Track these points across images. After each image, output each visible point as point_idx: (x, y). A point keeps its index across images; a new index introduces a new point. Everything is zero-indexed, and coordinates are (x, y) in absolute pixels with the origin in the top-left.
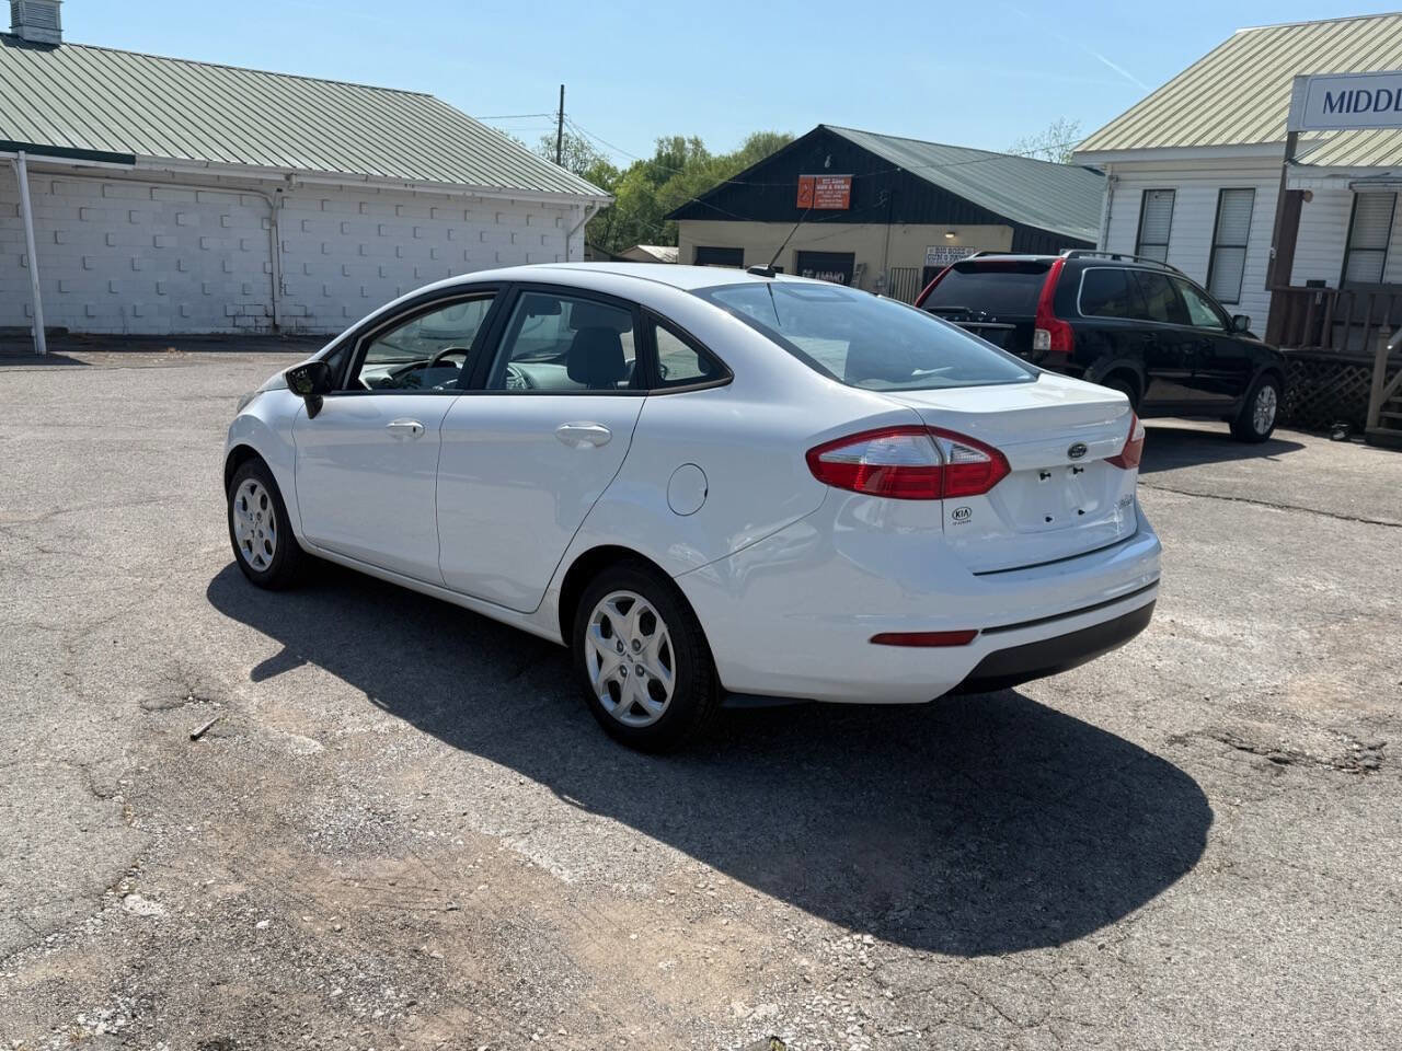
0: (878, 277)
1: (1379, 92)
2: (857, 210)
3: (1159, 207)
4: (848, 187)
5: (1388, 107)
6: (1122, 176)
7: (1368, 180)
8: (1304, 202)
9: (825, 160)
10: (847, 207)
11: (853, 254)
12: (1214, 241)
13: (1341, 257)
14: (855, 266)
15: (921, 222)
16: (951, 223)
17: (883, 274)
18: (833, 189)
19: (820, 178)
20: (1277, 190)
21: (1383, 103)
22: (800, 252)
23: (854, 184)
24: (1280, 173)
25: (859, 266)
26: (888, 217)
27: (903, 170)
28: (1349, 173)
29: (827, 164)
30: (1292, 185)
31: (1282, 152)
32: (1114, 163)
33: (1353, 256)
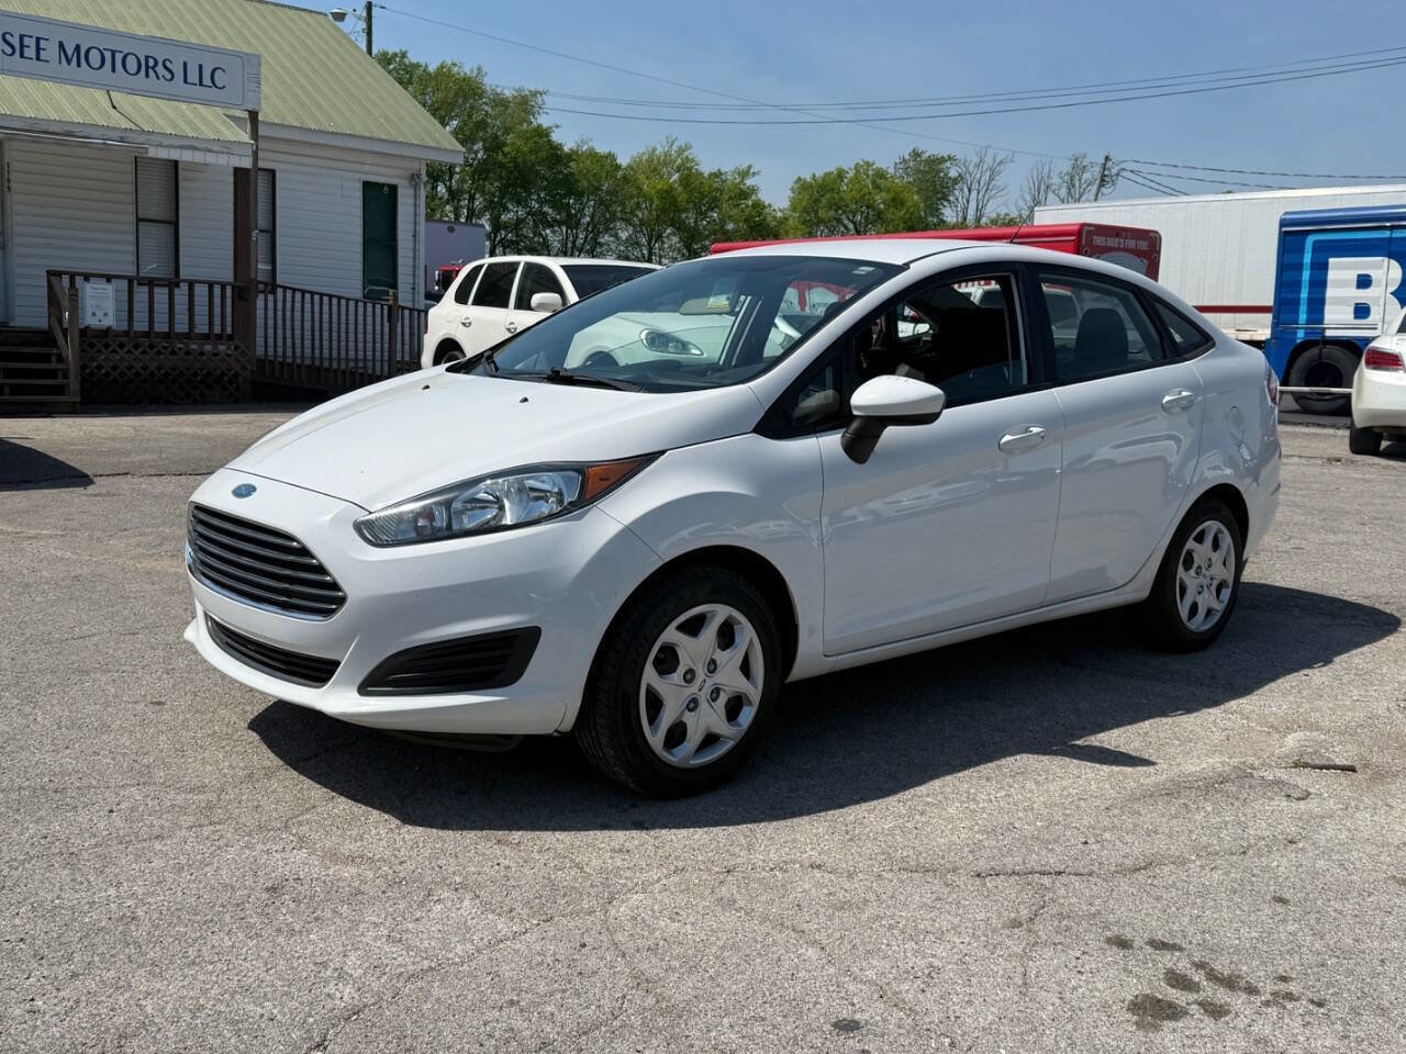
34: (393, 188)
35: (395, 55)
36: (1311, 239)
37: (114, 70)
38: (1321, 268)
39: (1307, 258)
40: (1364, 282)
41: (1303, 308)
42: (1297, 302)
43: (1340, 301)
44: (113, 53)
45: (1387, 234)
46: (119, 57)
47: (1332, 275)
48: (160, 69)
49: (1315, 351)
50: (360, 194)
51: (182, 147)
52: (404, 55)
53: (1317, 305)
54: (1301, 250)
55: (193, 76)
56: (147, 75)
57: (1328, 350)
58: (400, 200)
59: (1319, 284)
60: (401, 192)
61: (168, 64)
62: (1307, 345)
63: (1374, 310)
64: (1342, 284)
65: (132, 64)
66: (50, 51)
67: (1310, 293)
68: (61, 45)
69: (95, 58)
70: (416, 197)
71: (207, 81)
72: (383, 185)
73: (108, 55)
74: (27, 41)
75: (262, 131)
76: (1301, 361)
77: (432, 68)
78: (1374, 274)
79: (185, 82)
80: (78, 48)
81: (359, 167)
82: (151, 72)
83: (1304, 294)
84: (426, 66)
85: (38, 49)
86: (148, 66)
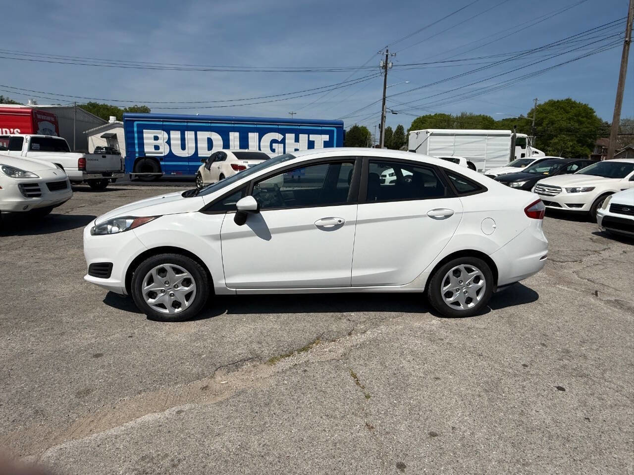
36: (136, 123)
38: (141, 133)
39: (135, 129)
40: (156, 138)
41: (136, 146)
42: (134, 144)
43: (149, 144)
45: (161, 123)
47: (145, 135)
49: (143, 160)
53: (141, 145)
54: (133, 127)
57: (147, 160)
59: (141, 138)
62: (139, 159)
63: (160, 147)
64: (149, 138)
67: (138, 141)
76: (139, 163)
78: (159, 136)
83: (136, 141)
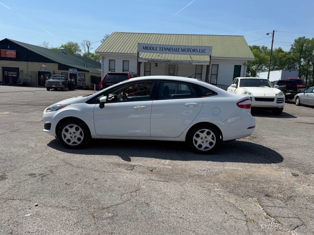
0: (26, 73)
1: (151, 47)
2: (18, 58)
3: (112, 63)
4: (15, 53)
5: (149, 49)
6: (105, 57)
7: (151, 61)
8: (141, 64)
9: (8, 46)
10: (16, 57)
11: (19, 68)
12: (123, 69)
13: (144, 73)
14: (20, 71)
15: (36, 62)
16: (43, 62)
17: (28, 72)
18: (12, 53)
19: (7, 51)
20: (137, 62)
21: (152, 49)
22: (3, 67)
23: (17, 53)
24: (137, 59)
25: (21, 71)
26: (27, 60)
27: (30, 50)
28: (148, 59)
29: (8, 47)
30: (139, 61)
31: (137, 55)
32: (103, 54)
33: (145, 72)
34: (241, 66)
35: (303, 38)
37: (189, 52)
44: (189, 49)
46: (190, 49)
48: (196, 51)
50: (234, 67)
51: (198, 62)
52: (304, 37)
55: (201, 51)
56: (194, 52)
58: (242, 68)
60: (242, 66)
61: (197, 50)
65: (192, 50)
66: (180, 50)
68: (182, 49)
69: (186, 50)
70: (245, 67)
71: (203, 51)
72: (239, 65)
73: (188, 49)
74: (177, 49)
75: (212, 58)
77: (311, 39)
79: (200, 52)
80: (184, 49)
81: (234, 63)
82: (194, 51)
84: (309, 39)
85: (179, 50)
86: (194, 50)
